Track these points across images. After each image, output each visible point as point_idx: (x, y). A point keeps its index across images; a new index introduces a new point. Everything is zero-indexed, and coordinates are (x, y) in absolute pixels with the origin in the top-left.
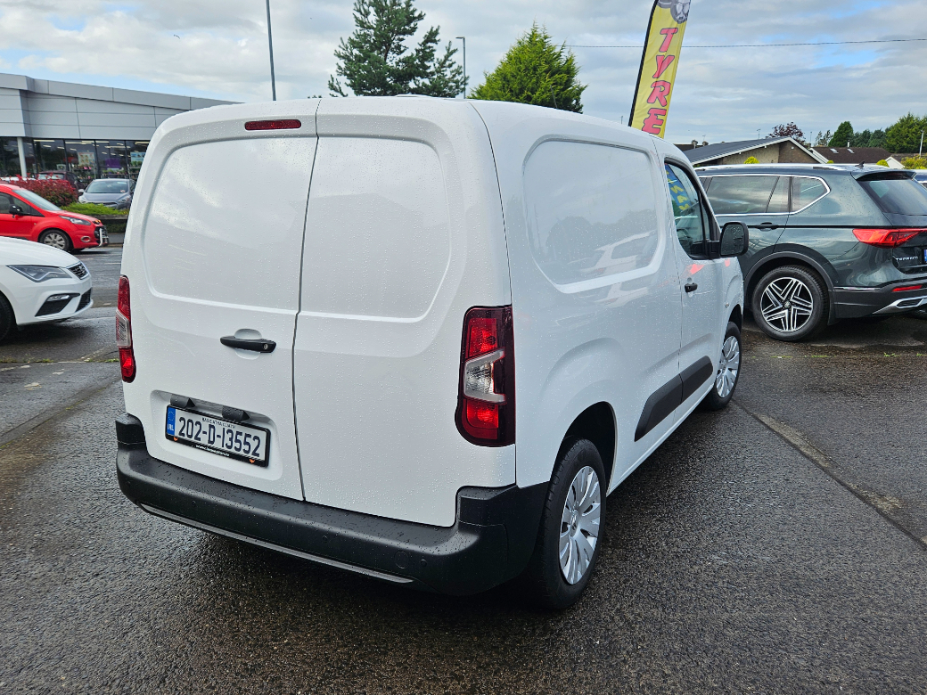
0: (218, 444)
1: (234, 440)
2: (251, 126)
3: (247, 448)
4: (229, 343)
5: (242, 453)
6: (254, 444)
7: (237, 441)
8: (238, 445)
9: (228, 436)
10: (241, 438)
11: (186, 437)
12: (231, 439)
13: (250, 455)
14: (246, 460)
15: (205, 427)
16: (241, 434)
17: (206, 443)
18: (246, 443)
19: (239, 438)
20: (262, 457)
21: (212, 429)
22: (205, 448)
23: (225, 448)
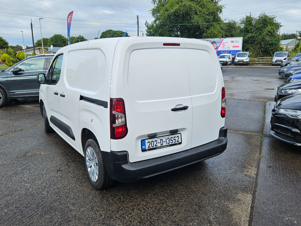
0: (165, 144)
1: (170, 140)
2: (165, 44)
3: (175, 141)
4: (174, 110)
5: (173, 143)
6: (177, 139)
7: (171, 140)
8: (172, 141)
9: (168, 140)
10: (173, 139)
11: (151, 148)
12: (169, 141)
13: (176, 142)
14: (176, 144)
15: (159, 141)
16: (172, 138)
17: (160, 146)
18: (174, 140)
19: (172, 139)
20: (180, 141)
21: (162, 141)
22: (160, 147)
23: (167, 144)
